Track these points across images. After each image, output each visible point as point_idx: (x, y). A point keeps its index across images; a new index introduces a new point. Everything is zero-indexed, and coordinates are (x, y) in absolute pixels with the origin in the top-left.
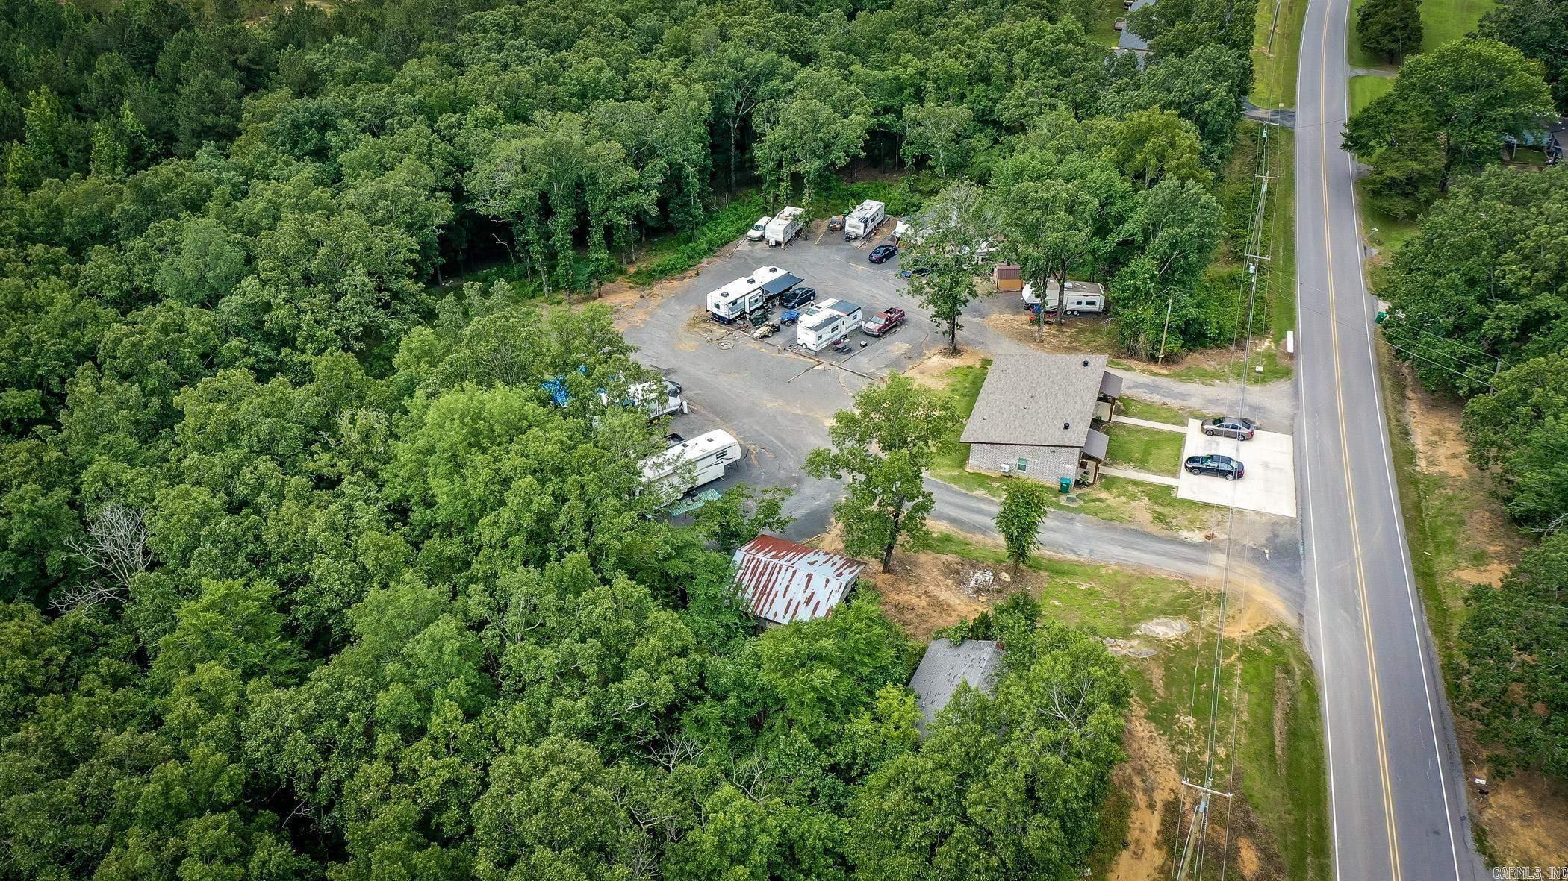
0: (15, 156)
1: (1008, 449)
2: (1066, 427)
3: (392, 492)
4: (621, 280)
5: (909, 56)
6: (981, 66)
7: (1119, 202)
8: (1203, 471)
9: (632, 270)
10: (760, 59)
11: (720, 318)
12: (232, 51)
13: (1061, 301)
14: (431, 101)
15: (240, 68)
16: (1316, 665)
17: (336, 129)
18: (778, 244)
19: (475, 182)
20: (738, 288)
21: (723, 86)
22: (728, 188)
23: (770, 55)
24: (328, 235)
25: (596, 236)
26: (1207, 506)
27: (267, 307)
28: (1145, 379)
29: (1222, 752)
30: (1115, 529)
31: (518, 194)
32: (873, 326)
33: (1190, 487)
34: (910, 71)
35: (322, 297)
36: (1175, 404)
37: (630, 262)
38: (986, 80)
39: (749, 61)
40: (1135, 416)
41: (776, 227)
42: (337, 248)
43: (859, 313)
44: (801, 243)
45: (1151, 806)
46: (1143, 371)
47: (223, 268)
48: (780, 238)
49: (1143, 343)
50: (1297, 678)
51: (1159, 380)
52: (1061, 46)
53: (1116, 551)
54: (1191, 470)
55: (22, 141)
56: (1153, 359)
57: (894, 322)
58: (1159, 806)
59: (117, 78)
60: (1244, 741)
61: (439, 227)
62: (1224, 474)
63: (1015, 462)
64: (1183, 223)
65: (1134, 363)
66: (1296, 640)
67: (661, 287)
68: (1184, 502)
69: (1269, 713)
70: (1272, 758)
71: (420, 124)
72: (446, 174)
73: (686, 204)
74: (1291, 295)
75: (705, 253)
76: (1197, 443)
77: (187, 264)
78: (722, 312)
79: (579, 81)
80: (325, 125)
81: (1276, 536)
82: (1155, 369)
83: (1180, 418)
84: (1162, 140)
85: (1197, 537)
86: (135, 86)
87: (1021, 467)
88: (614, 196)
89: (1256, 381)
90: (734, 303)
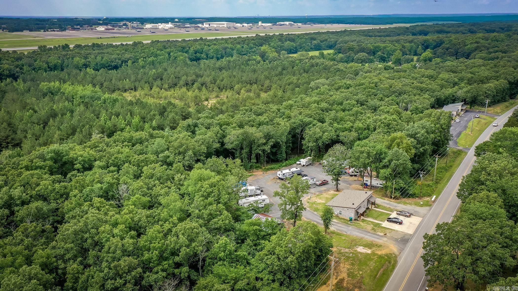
0: (128, 129)
1: (337, 208)
2: (353, 204)
3: (182, 192)
4: (260, 170)
5: (349, 122)
6: (368, 126)
7: (384, 154)
8: (391, 221)
9: (264, 168)
10: (307, 120)
11: (280, 178)
12: (182, 112)
13: (371, 182)
14: (222, 123)
15: (183, 116)
16: (398, 262)
17: (198, 127)
18: (304, 166)
19: (226, 140)
20: (286, 171)
21: (296, 125)
22: (297, 153)
23: (312, 119)
24: (186, 144)
25: (253, 156)
26: (388, 229)
27: (169, 157)
28: (388, 202)
29: (361, 273)
30: (360, 230)
31: (235, 143)
32: (318, 183)
33: (386, 224)
34: (349, 126)
35: (181, 157)
36: (392, 207)
37: (264, 166)
38: (369, 129)
39: (304, 120)
40: (380, 209)
41: (303, 161)
42: (187, 147)
43: (315, 179)
44: (311, 166)
45: (336, 279)
46: (388, 200)
47: (162, 148)
48: (304, 164)
49: (388, 192)
50: (392, 264)
51: (391, 203)
52: (390, 122)
53: (358, 234)
54: (388, 221)
55: (130, 126)
56: (391, 197)
57: (324, 183)
58: (338, 279)
59: (154, 115)
60: (368, 272)
61: (215, 148)
62: (396, 222)
63: (338, 212)
64: (398, 160)
65: (386, 199)
66: (396, 257)
67: (269, 172)
68: (382, 227)
69: (380, 269)
70: (375, 277)
71: (218, 128)
72: (220, 138)
73: (281, 153)
74: (443, 189)
75: (284, 166)
76: (394, 215)
77: (155, 147)
78: (280, 176)
79: (259, 121)
80: (196, 125)
81: (404, 237)
82: (391, 200)
83: (392, 211)
84: (399, 141)
85: (382, 234)
86: (158, 117)
87: (341, 214)
88: (259, 146)
89: (420, 206)
90: (284, 174)
